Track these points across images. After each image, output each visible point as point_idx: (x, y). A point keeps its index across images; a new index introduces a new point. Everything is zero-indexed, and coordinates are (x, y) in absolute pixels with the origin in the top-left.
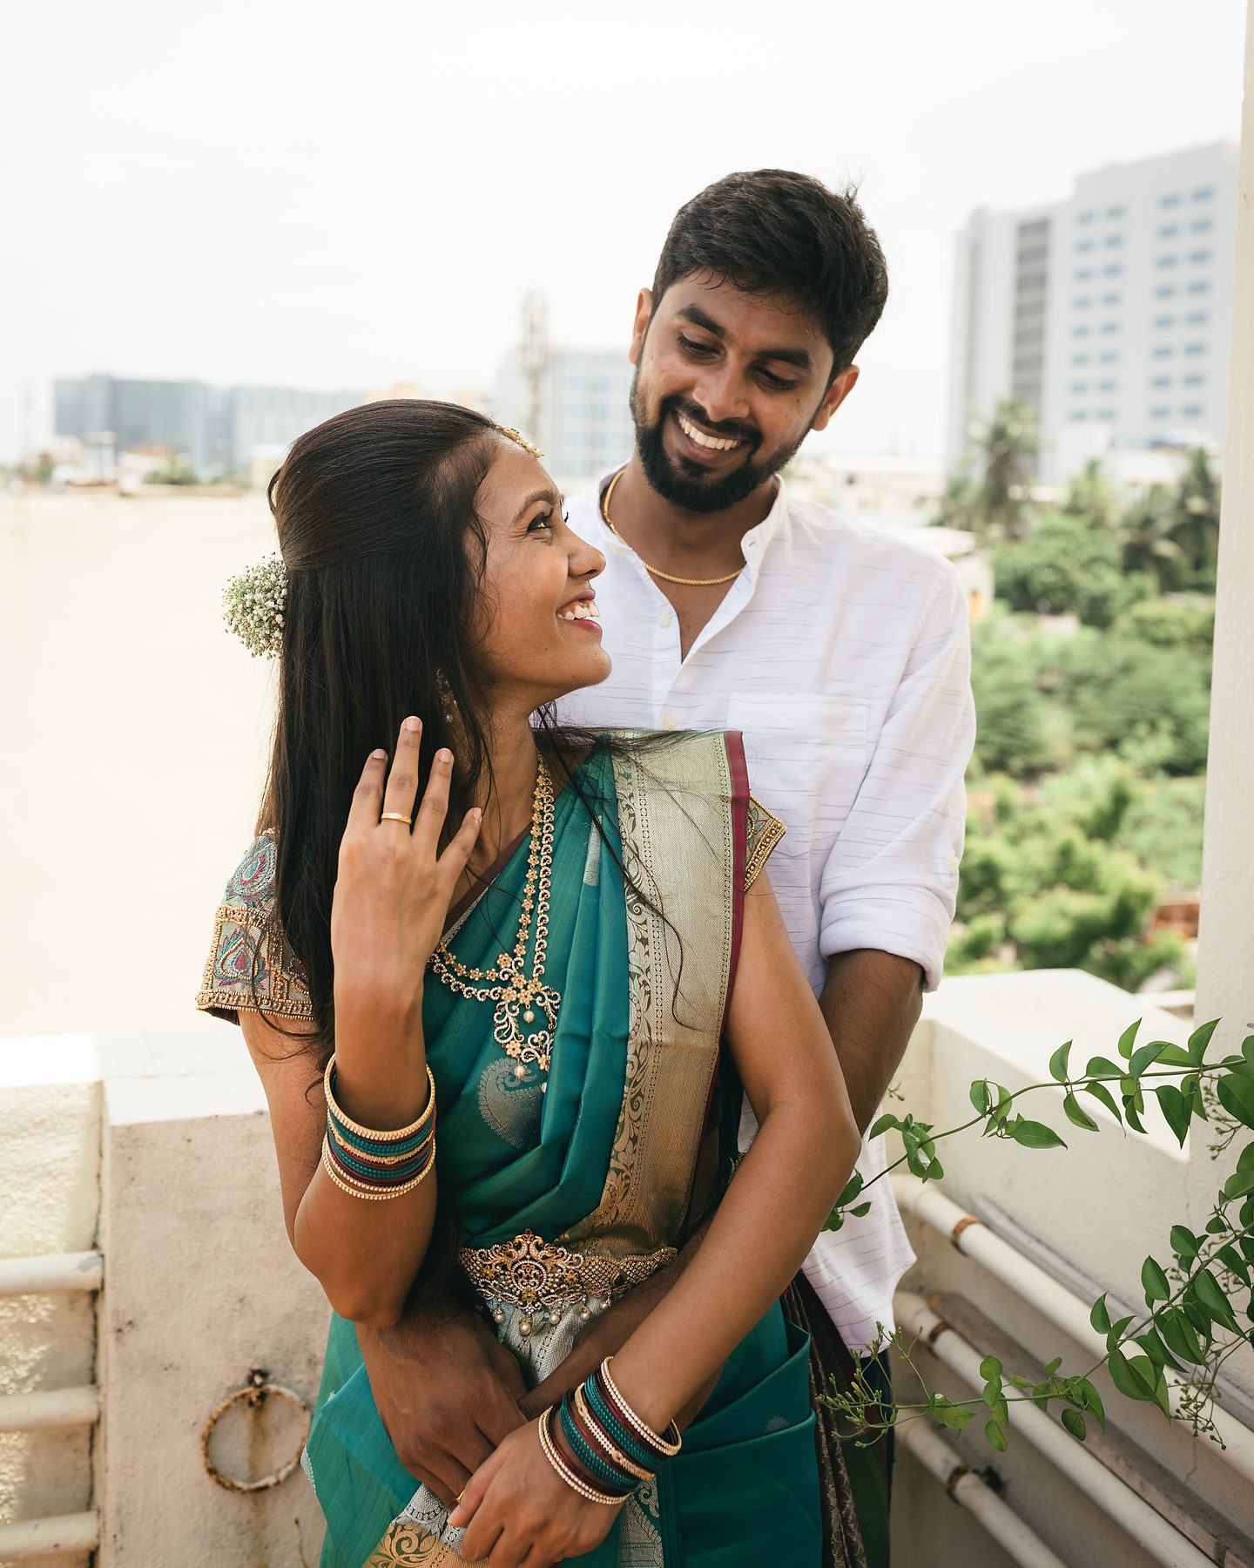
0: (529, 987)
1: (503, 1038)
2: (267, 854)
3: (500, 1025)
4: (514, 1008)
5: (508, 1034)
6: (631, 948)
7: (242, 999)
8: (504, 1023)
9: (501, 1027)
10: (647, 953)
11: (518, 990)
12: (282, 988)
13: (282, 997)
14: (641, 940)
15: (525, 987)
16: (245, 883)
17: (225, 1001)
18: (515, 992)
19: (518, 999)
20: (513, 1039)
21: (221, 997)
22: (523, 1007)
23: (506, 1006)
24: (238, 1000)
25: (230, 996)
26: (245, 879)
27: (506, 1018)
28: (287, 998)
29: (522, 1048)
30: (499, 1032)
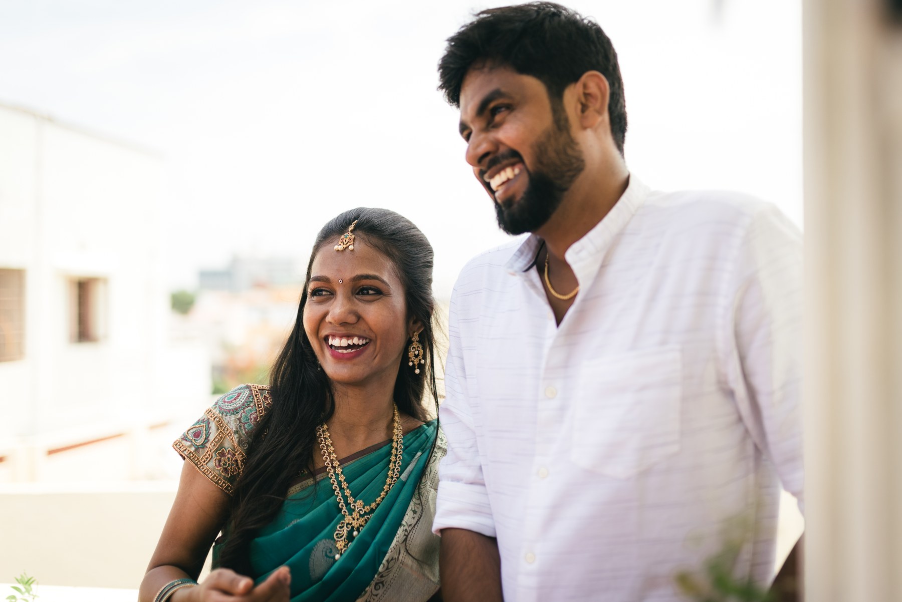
0: (359, 520)
1: (338, 538)
2: (242, 394)
3: (339, 531)
4: (349, 526)
5: (341, 537)
6: (408, 512)
7: (187, 451)
8: (341, 531)
9: (339, 532)
10: (414, 518)
11: (354, 519)
12: (207, 458)
13: (204, 462)
14: (413, 511)
15: (358, 519)
16: (225, 402)
17: (179, 447)
18: (352, 519)
19: (352, 523)
20: (342, 540)
21: (179, 444)
22: (353, 527)
23: (345, 524)
24: (185, 450)
25: (183, 446)
26: (226, 400)
27: (343, 529)
28: (206, 464)
29: (344, 547)
30: (337, 534)
